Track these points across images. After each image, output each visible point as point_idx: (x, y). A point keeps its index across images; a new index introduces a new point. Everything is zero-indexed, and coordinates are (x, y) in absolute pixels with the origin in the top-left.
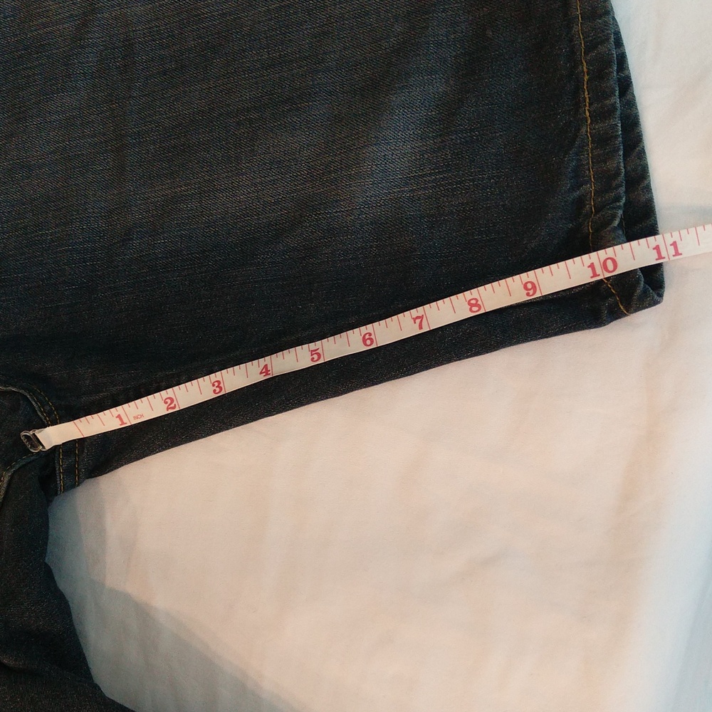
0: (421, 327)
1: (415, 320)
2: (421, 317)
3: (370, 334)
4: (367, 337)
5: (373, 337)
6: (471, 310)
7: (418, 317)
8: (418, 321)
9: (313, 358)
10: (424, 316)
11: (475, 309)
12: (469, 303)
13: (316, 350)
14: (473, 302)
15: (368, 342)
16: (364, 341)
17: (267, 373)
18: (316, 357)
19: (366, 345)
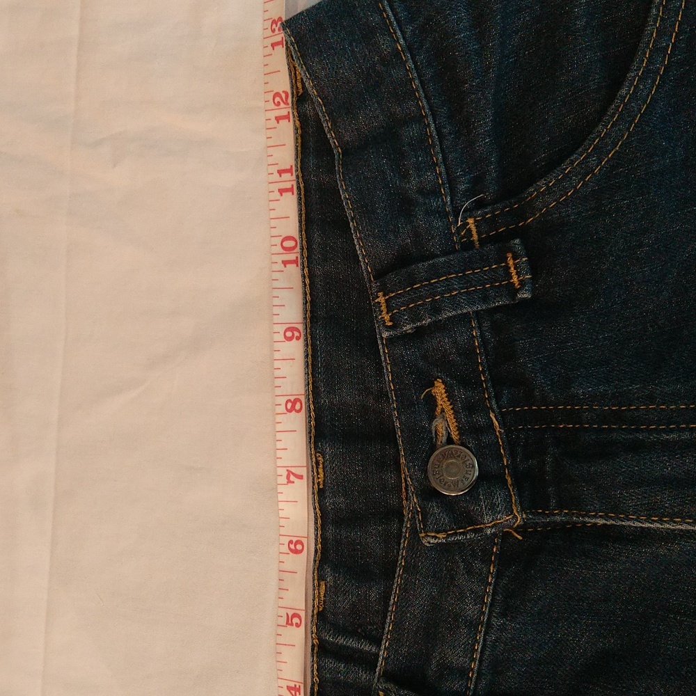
0: (300, 477)
1: (289, 482)
2: (289, 473)
3: (291, 542)
4: (292, 546)
5: (295, 540)
6: (298, 411)
7: (288, 477)
8: (292, 478)
9: (297, 624)
10: (289, 469)
11: (298, 406)
12: (290, 411)
13: (288, 619)
14: (289, 405)
15: (299, 547)
16: (296, 552)
17: (297, 689)
18: (296, 620)
19: (301, 551)
